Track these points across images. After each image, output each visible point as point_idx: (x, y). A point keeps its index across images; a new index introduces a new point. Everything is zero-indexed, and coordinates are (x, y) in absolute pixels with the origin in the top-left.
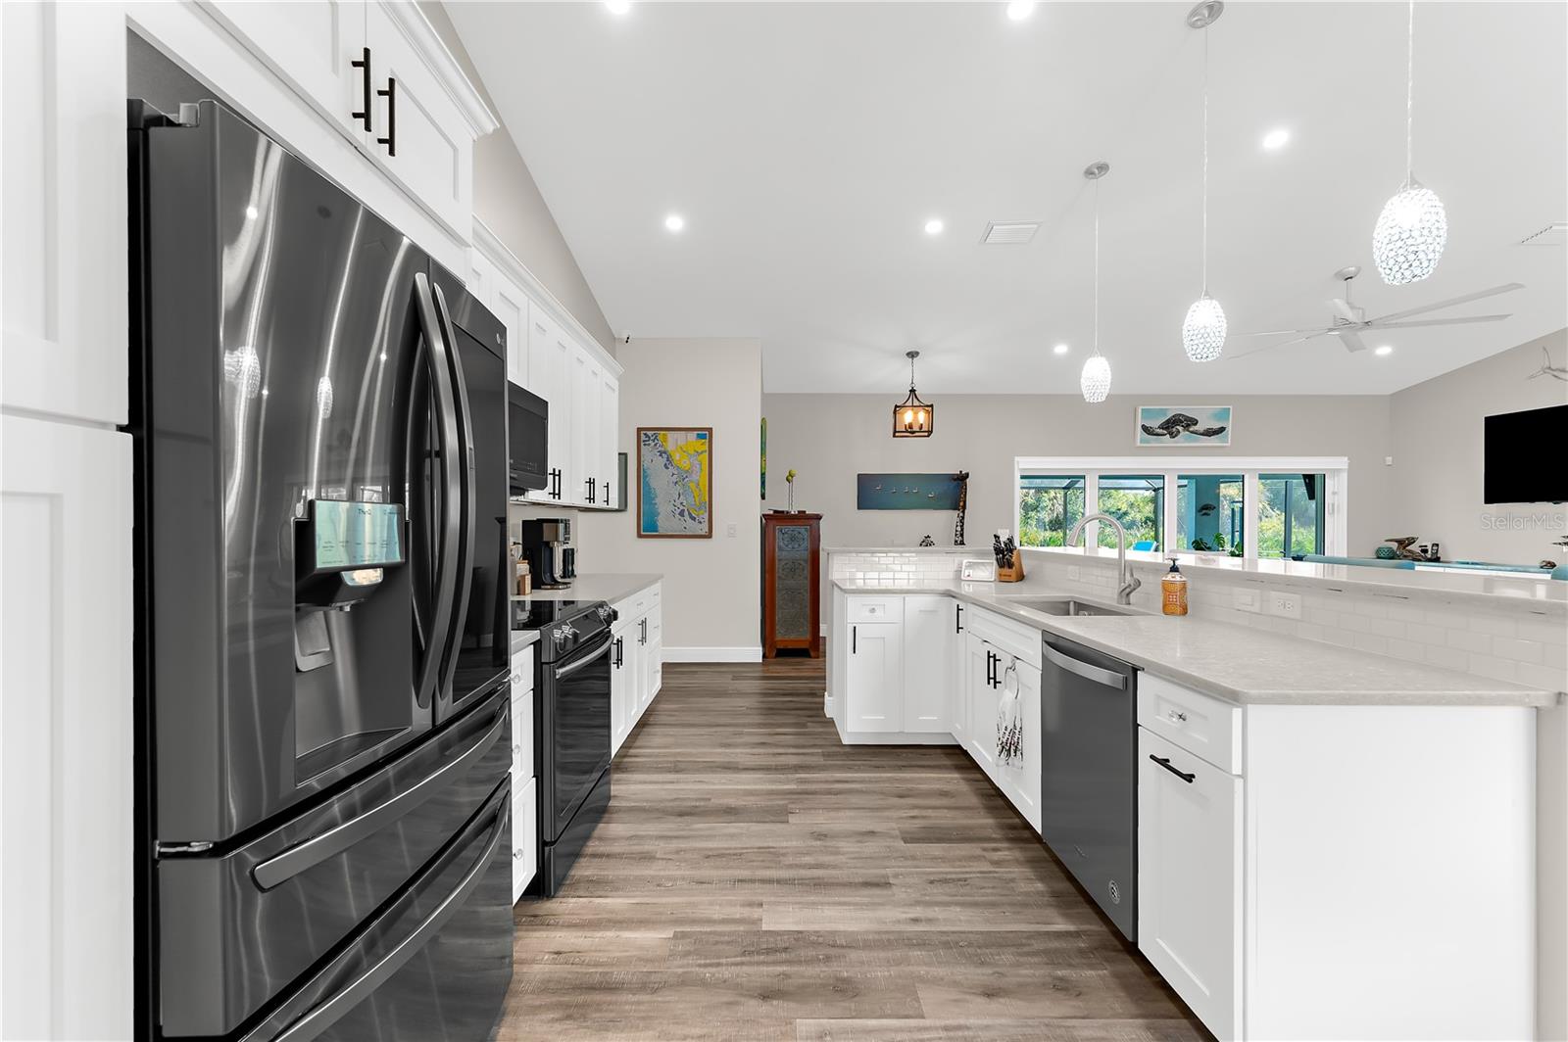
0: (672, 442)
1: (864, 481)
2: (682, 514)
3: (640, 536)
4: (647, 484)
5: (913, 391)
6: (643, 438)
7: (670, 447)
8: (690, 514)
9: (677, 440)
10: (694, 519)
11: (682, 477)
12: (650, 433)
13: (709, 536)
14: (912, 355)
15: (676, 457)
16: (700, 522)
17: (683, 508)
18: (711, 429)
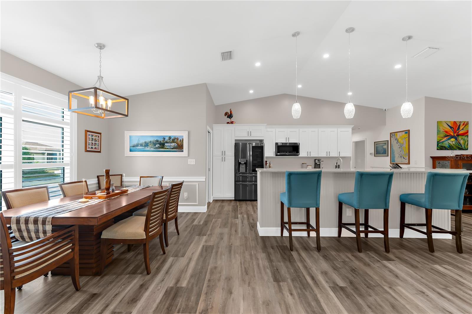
0: (398, 135)
2: (401, 157)
3: (391, 164)
4: (393, 149)
6: (391, 135)
7: (398, 137)
8: (403, 157)
9: (400, 135)
10: (404, 158)
11: (401, 146)
12: (393, 134)
13: (409, 163)
15: (399, 140)
16: (406, 159)
17: (401, 155)
18: (409, 130)
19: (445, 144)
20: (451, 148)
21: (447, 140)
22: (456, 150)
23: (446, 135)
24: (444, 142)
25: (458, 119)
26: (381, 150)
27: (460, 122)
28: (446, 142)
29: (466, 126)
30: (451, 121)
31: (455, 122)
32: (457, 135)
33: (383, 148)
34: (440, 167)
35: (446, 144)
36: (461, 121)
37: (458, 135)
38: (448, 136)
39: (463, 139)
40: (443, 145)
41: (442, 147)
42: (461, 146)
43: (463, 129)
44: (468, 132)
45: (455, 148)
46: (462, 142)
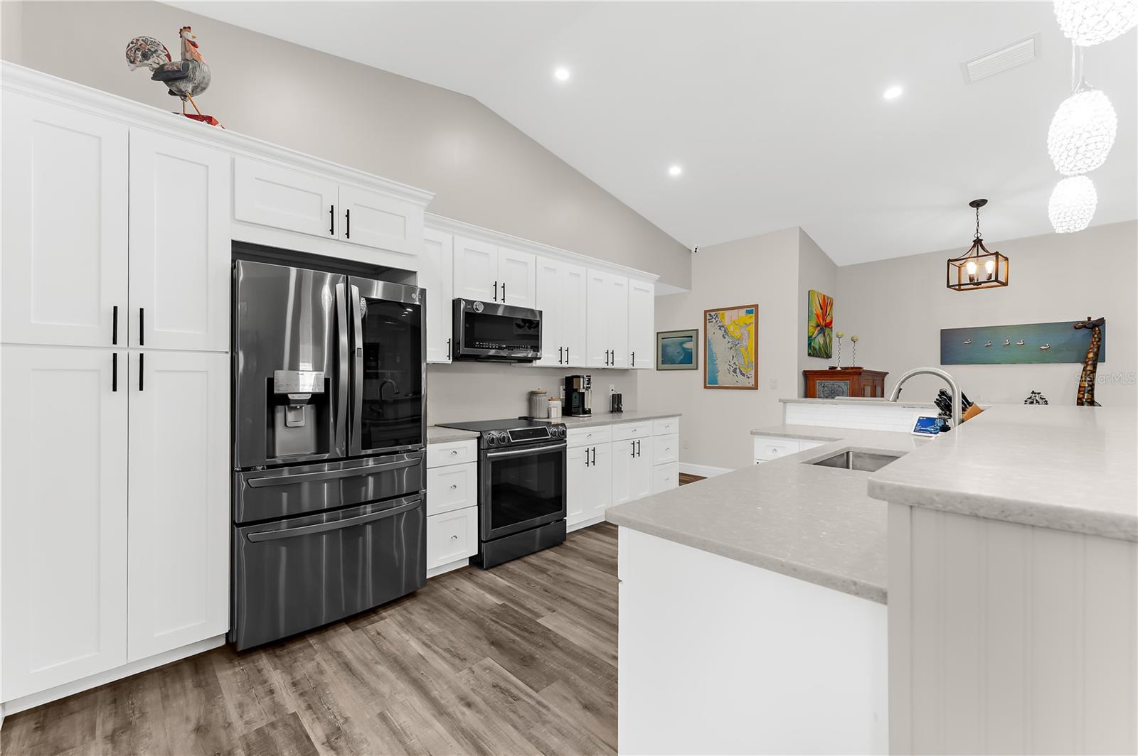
0: (728, 318)
1: (947, 336)
2: (735, 371)
3: (706, 387)
4: (711, 350)
5: (978, 242)
6: (708, 317)
7: (726, 322)
8: (741, 371)
9: (731, 317)
10: (743, 375)
11: (735, 345)
12: (712, 314)
13: (756, 387)
14: (977, 204)
15: (731, 329)
16: (749, 378)
17: (735, 367)
18: (757, 305)
23: (817, 322)
26: (678, 353)
32: (825, 325)
33: (684, 349)
34: (826, 395)
38: (818, 325)
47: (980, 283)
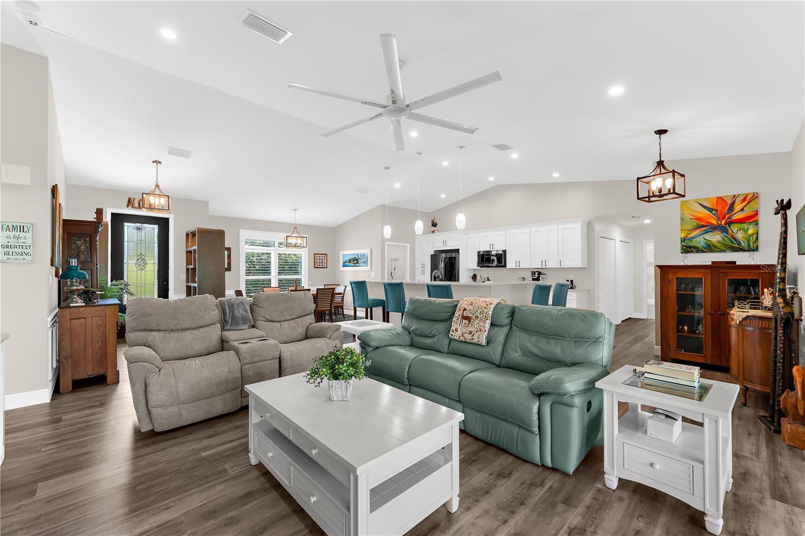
5: (660, 164)
19: (696, 242)
20: (710, 248)
21: (701, 235)
22: (725, 252)
23: (698, 224)
24: (693, 238)
25: (727, 192)
27: (735, 195)
28: (701, 239)
29: (751, 203)
30: (709, 198)
31: (720, 199)
32: (726, 223)
35: (700, 242)
36: (736, 193)
37: (730, 223)
38: (703, 226)
39: (743, 229)
40: (691, 244)
41: (690, 247)
42: (739, 243)
43: (742, 210)
44: (756, 214)
45: (723, 248)
46: (740, 236)
47: (663, 195)
